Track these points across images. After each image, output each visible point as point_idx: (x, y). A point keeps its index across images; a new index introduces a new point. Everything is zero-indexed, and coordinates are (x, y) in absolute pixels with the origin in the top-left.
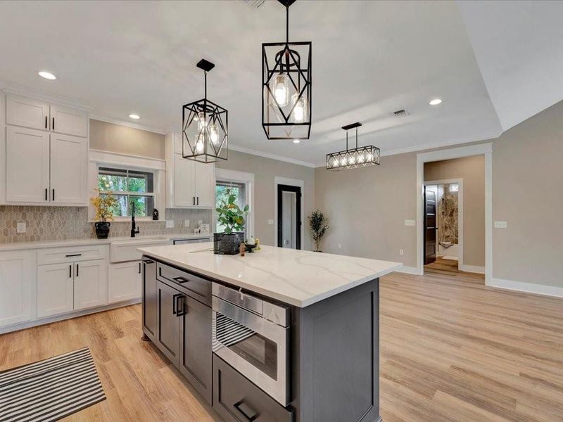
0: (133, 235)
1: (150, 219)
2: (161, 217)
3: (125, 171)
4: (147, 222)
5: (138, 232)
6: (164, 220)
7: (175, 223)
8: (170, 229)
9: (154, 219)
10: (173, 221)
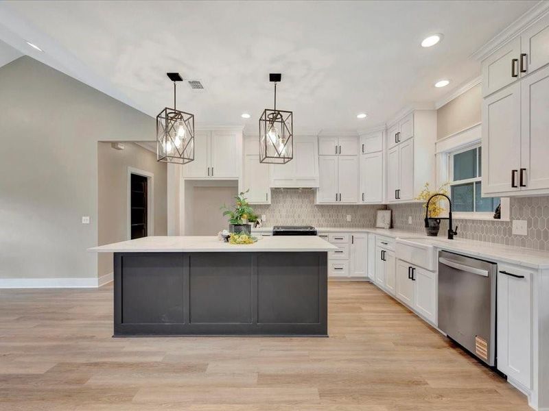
0: (450, 237)
1: (491, 217)
4: (485, 222)
5: (456, 234)
6: (508, 220)
7: (529, 225)
8: (521, 236)
9: (495, 217)
10: (525, 222)
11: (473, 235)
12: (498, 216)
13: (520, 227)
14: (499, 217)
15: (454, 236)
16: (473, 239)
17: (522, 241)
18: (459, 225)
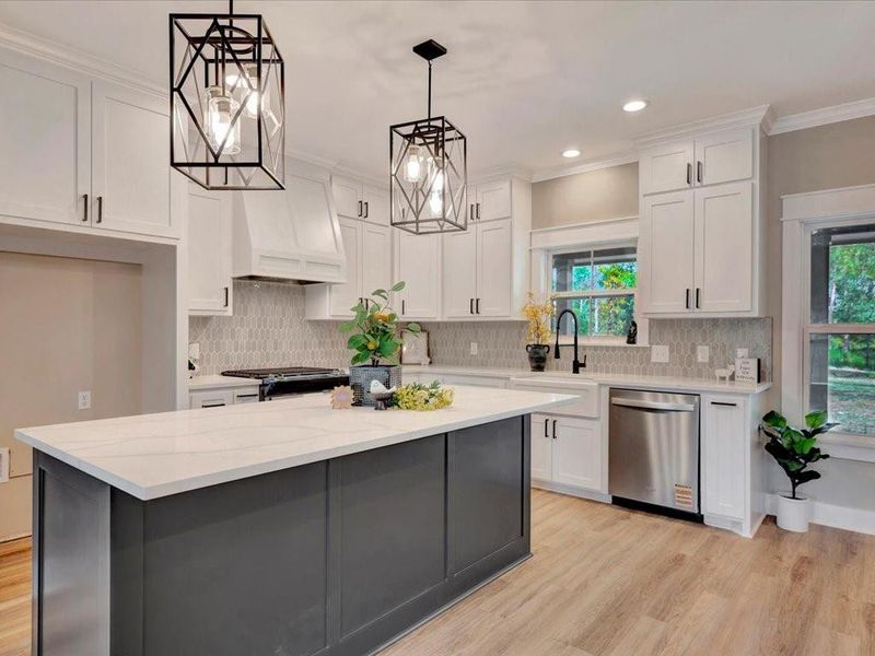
0: (576, 371)
1: (622, 341)
2: (642, 339)
3: (587, 254)
4: (614, 348)
5: (584, 365)
6: (646, 344)
7: (671, 352)
8: (660, 364)
9: (628, 342)
10: (667, 348)
11: (607, 367)
12: (632, 339)
13: (660, 354)
14: (634, 342)
15: (581, 369)
16: (607, 372)
17: (663, 370)
18: (588, 353)
